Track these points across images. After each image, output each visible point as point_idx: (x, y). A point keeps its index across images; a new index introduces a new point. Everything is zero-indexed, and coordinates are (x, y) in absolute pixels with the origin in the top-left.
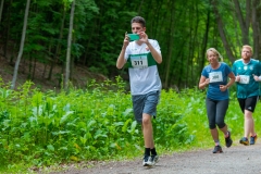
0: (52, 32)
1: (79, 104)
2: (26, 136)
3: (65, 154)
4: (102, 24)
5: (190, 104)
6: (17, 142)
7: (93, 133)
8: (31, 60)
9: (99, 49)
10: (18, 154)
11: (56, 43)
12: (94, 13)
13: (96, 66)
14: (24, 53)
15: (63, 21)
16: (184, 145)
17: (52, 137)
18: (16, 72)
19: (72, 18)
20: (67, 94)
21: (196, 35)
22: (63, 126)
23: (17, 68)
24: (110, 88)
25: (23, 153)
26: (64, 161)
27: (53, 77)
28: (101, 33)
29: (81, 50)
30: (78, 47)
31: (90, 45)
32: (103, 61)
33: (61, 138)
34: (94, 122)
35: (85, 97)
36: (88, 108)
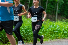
0: (53, 7)
1: (60, 25)
2: (48, 32)
3: (57, 37)
4: (65, 6)
7: (64, 32)
9: (64, 12)
10: (46, 36)
11: (54, 10)
12: (63, 3)
13: (63, 16)
15: (55, 5)
17: (54, 33)
19: (58, 4)
20: (57, 22)
22: (57, 30)
25: (47, 36)
26: (57, 39)
27: (53, 18)
28: (64, 8)
30: (59, 11)
31: (62, 11)
32: (65, 14)
33: (56, 33)
34: (64, 29)
35: (62, 23)
36: (62, 26)
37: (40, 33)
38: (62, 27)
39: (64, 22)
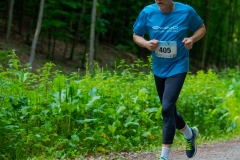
0: (74, 5)
1: (106, 88)
2: (48, 125)
3: (92, 144)
5: (231, 87)
6: (38, 132)
7: (123, 120)
8: (50, 38)
9: (127, 25)
10: (38, 145)
11: (78, 18)
13: (124, 44)
14: (42, 30)
16: (226, 133)
17: (77, 125)
18: (33, 52)
20: (92, 76)
21: (236, 7)
22: (90, 113)
23: (34, 47)
24: (141, 69)
25: (44, 144)
26: (91, 153)
27: (75, 57)
28: (128, 6)
29: (107, 26)
30: (103, 22)
31: (117, 20)
33: (86, 127)
34: (124, 108)
35: (113, 79)
36: (116, 92)
37: (9, 131)
38: (113, 95)
39: (123, 73)
